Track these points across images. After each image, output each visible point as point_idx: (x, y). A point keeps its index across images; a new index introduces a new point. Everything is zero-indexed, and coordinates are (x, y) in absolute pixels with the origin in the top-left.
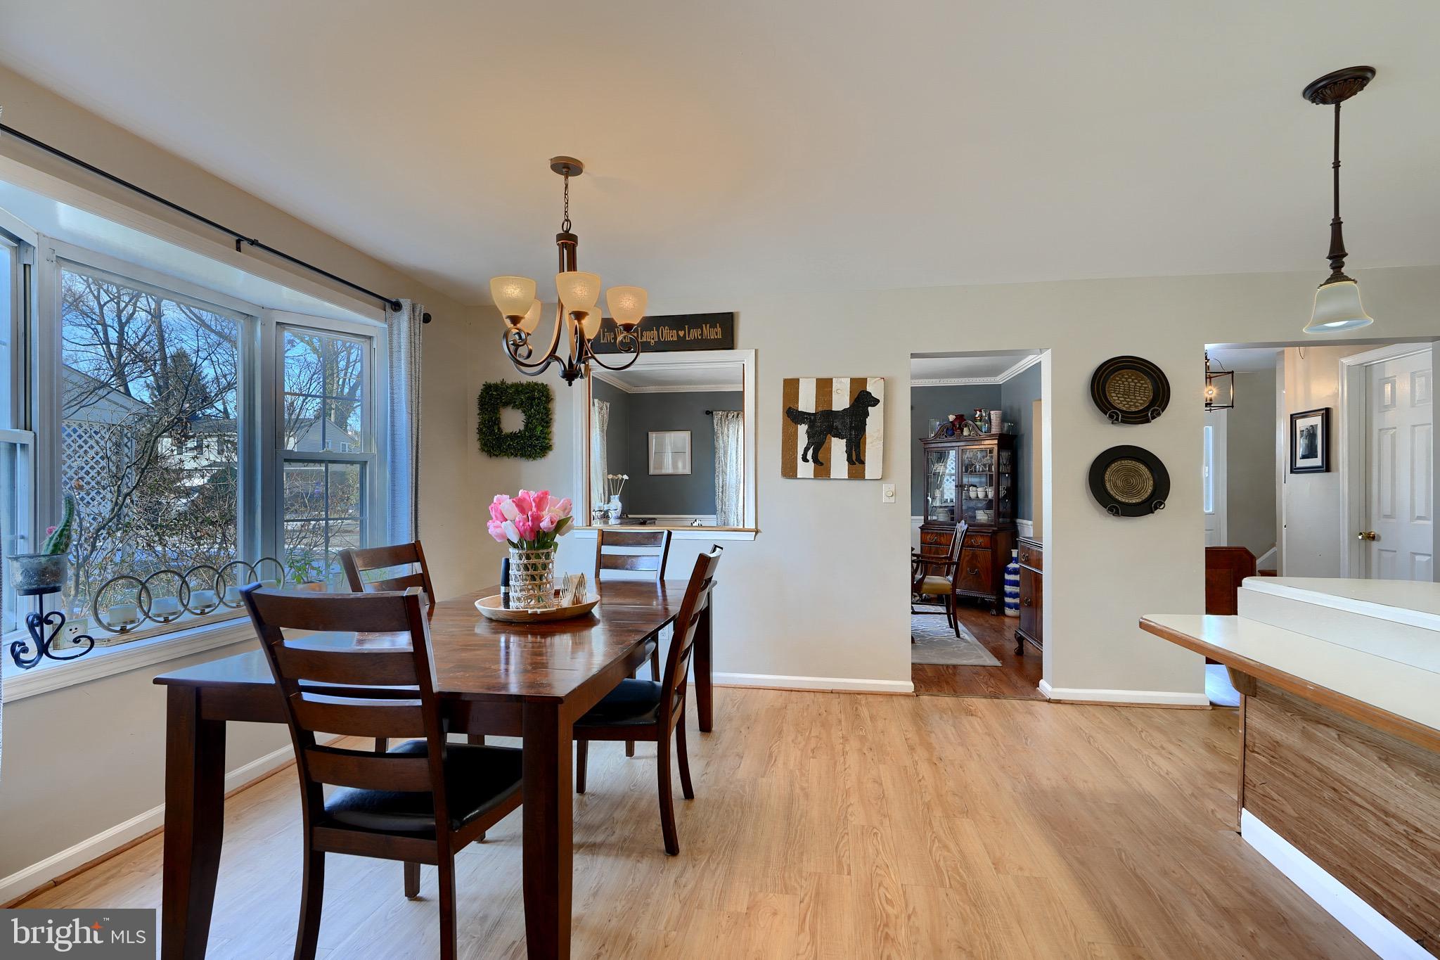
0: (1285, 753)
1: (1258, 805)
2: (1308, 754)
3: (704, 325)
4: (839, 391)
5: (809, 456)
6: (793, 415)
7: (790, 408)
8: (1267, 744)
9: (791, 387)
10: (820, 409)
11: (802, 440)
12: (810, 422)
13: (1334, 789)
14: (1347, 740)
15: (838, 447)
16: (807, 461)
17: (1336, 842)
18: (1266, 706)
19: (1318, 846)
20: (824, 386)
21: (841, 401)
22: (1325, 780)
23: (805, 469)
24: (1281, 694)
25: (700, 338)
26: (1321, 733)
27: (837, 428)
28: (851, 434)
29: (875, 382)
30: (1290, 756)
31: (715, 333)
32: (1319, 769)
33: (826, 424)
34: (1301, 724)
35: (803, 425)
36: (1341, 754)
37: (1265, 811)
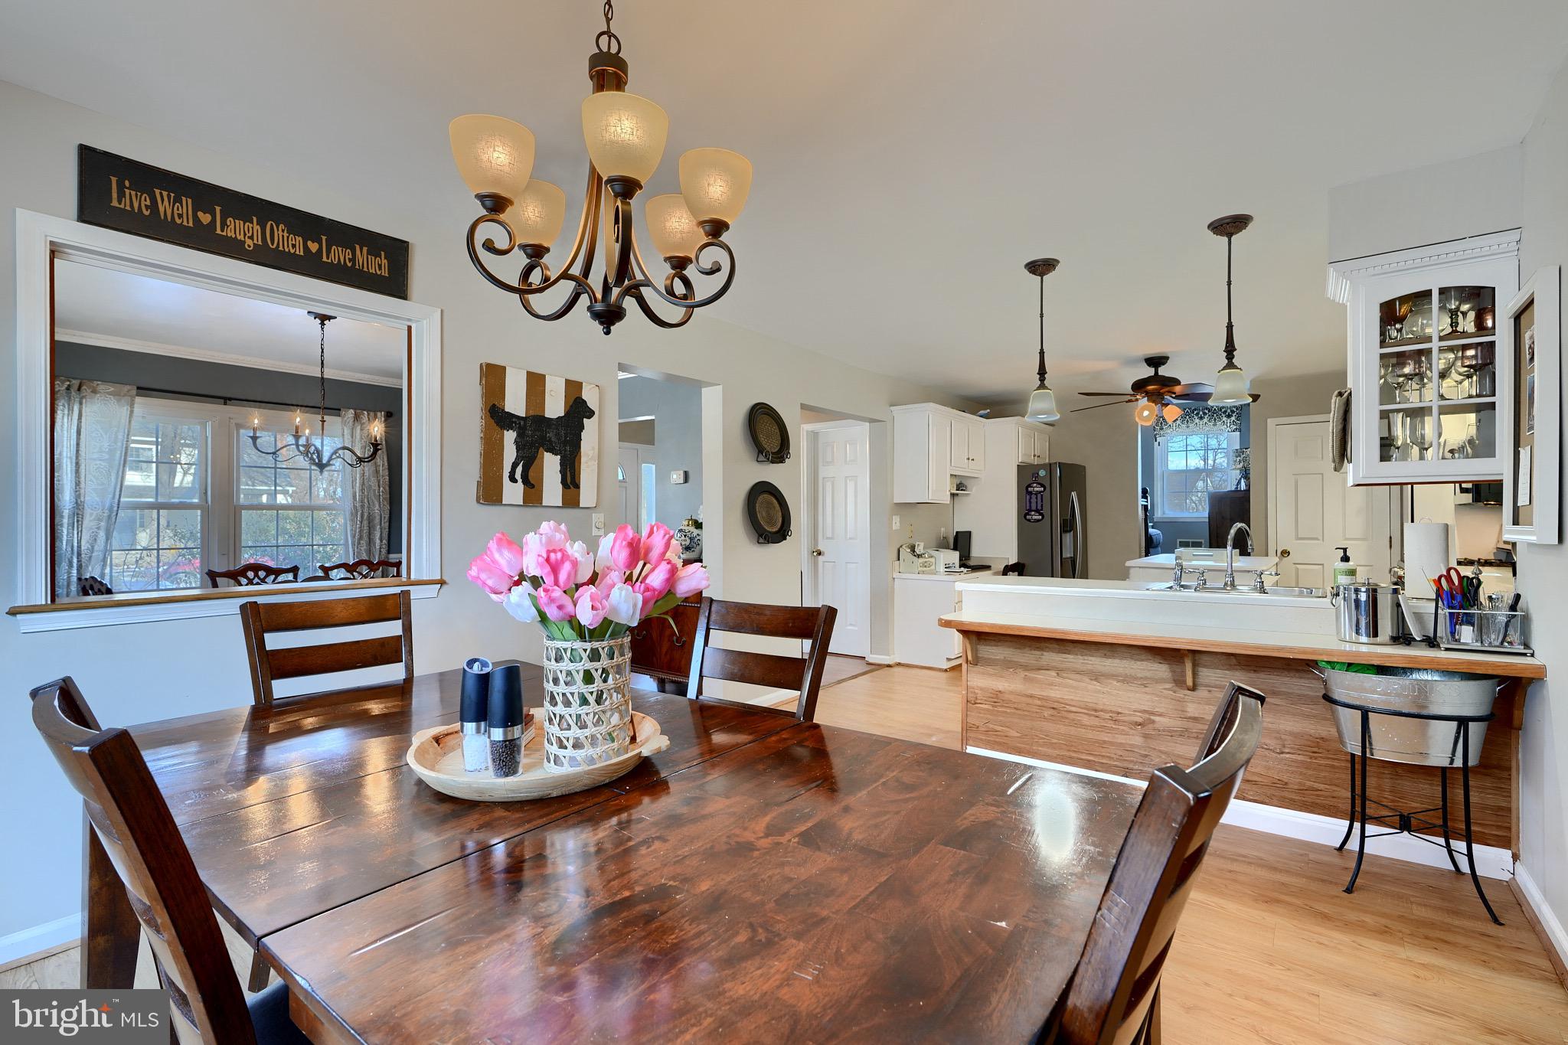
0: (1007, 696)
1: (981, 740)
2: (1030, 692)
3: (358, 247)
4: (552, 393)
5: (518, 475)
6: (497, 416)
7: (494, 405)
8: (992, 695)
9: (493, 377)
10: (531, 413)
11: (510, 453)
12: (520, 428)
13: (1053, 708)
14: (1065, 675)
15: (551, 464)
16: (515, 481)
17: (1055, 741)
18: (989, 669)
19: (1040, 749)
20: (536, 383)
21: (555, 407)
22: (1046, 704)
23: (514, 492)
24: (1002, 658)
25: (349, 265)
26: (1040, 676)
27: (550, 440)
28: (565, 450)
29: (590, 389)
30: (1012, 697)
31: (378, 265)
32: (1039, 699)
33: (538, 433)
34: (1023, 674)
35: (511, 431)
36: (1059, 685)
37: (989, 742)
